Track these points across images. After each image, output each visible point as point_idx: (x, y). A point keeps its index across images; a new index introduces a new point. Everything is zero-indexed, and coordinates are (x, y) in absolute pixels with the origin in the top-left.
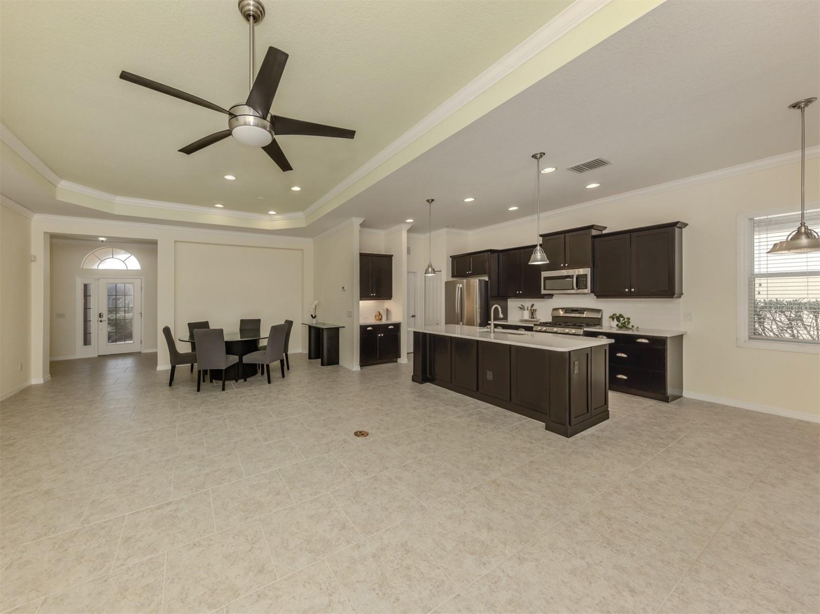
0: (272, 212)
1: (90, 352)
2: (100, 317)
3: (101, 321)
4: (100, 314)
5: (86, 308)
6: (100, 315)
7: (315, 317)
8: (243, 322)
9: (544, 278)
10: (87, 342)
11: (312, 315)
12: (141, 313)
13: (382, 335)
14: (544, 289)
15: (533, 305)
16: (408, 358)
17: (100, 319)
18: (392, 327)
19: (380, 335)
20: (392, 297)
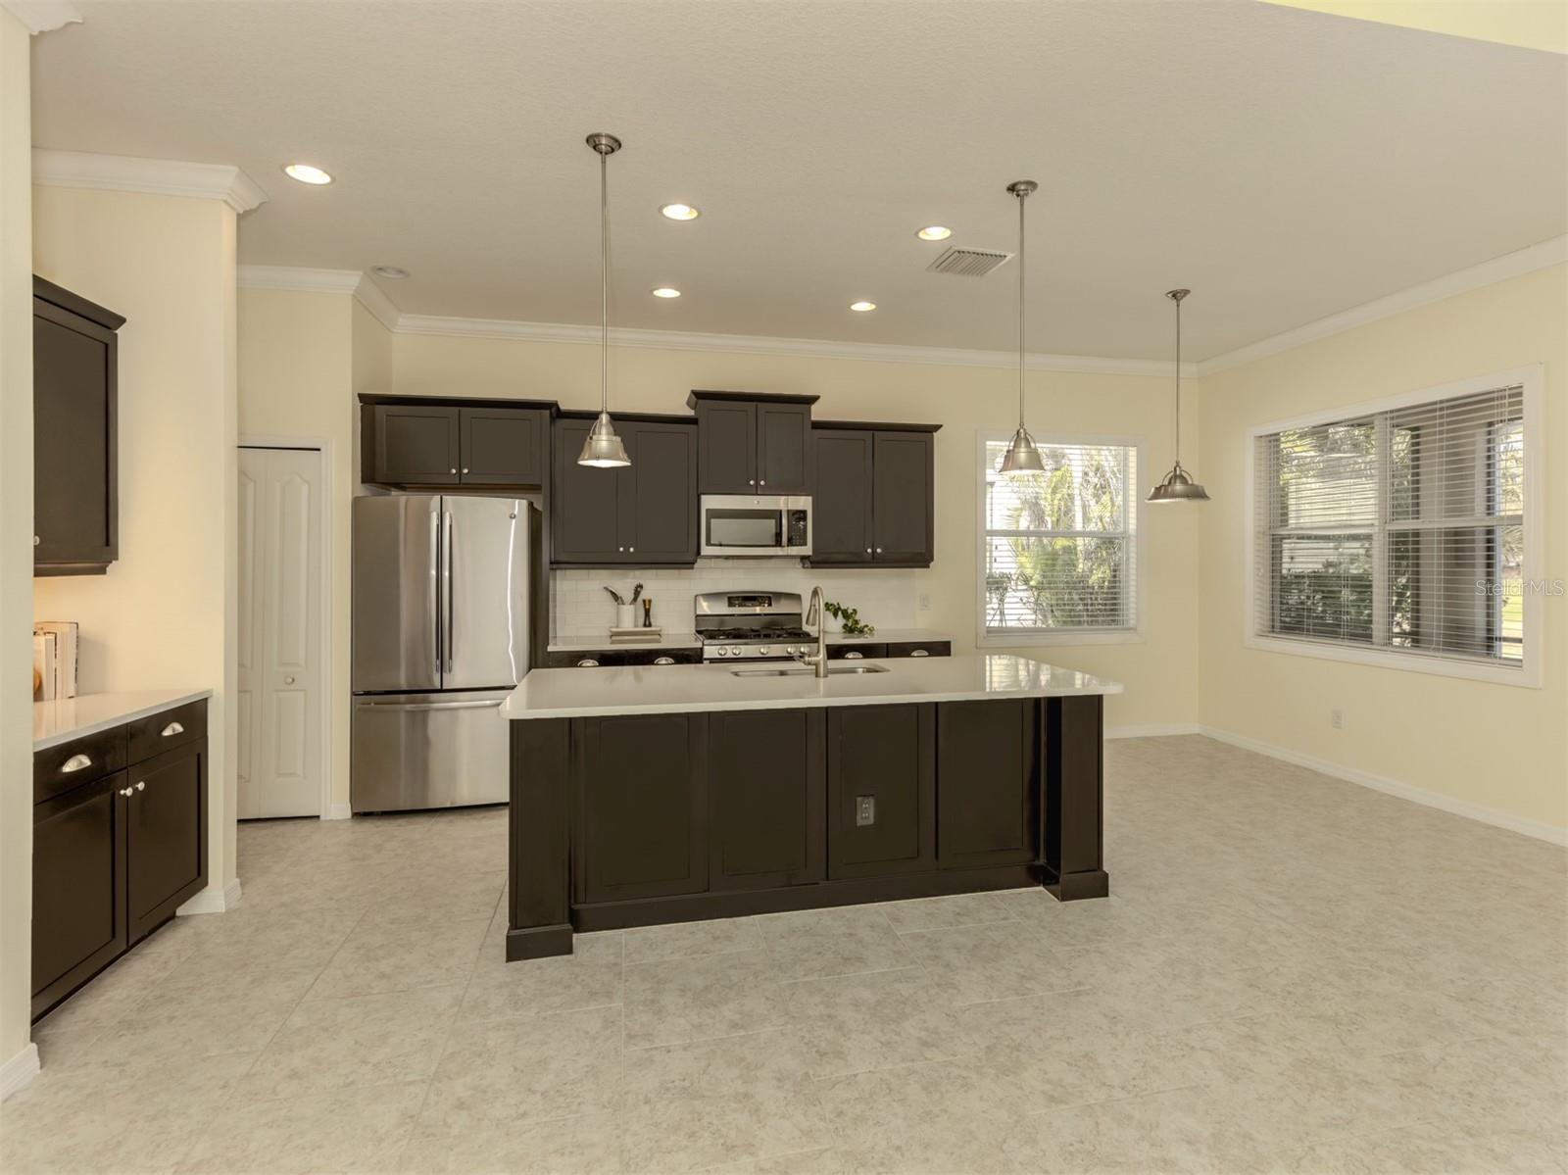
9: (707, 510)
14: (708, 543)
15: (638, 589)
18: (174, 730)
19: (129, 792)
20: (117, 559)
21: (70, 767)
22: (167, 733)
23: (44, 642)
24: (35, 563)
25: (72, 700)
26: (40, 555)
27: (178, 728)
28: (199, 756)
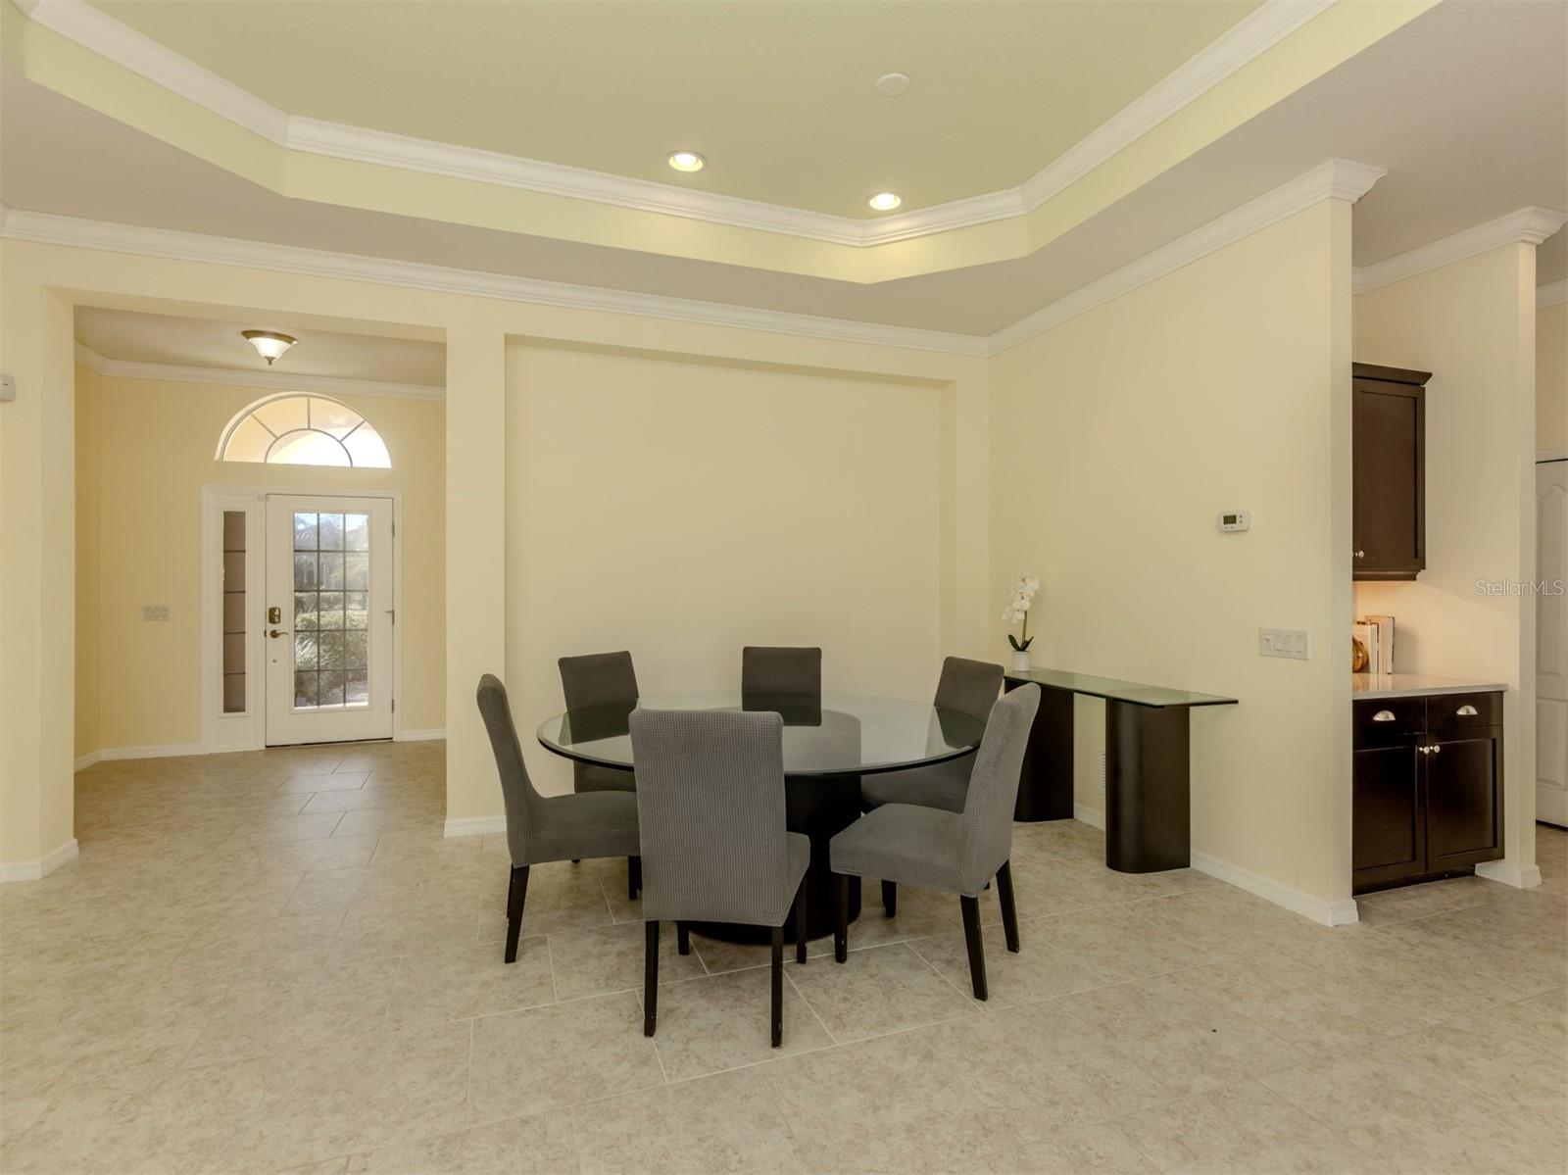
0: (885, 201)
1: (243, 735)
2: (272, 621)
3: (274, 634)
4: (272, 611)
5: (233, 592)
6: (273, 616)
7: (1026, 644)
8: (755, 660)
10: (233, 701)
11: (1012, 639)
12: (393, 612)
13: (1437, 749)
16: (1539, 861)
17: (271, 627)
18: (1468, 712)
19: (1426, 750)
20: (1424, 569)
21: (1380, 717)
22: (1461, 712)
23: (1369, 631)
24: (1354, 570)
25: (1389, 676)
26: (1357, 564)
27: (1473, 711)
28: (1494, 741)
